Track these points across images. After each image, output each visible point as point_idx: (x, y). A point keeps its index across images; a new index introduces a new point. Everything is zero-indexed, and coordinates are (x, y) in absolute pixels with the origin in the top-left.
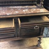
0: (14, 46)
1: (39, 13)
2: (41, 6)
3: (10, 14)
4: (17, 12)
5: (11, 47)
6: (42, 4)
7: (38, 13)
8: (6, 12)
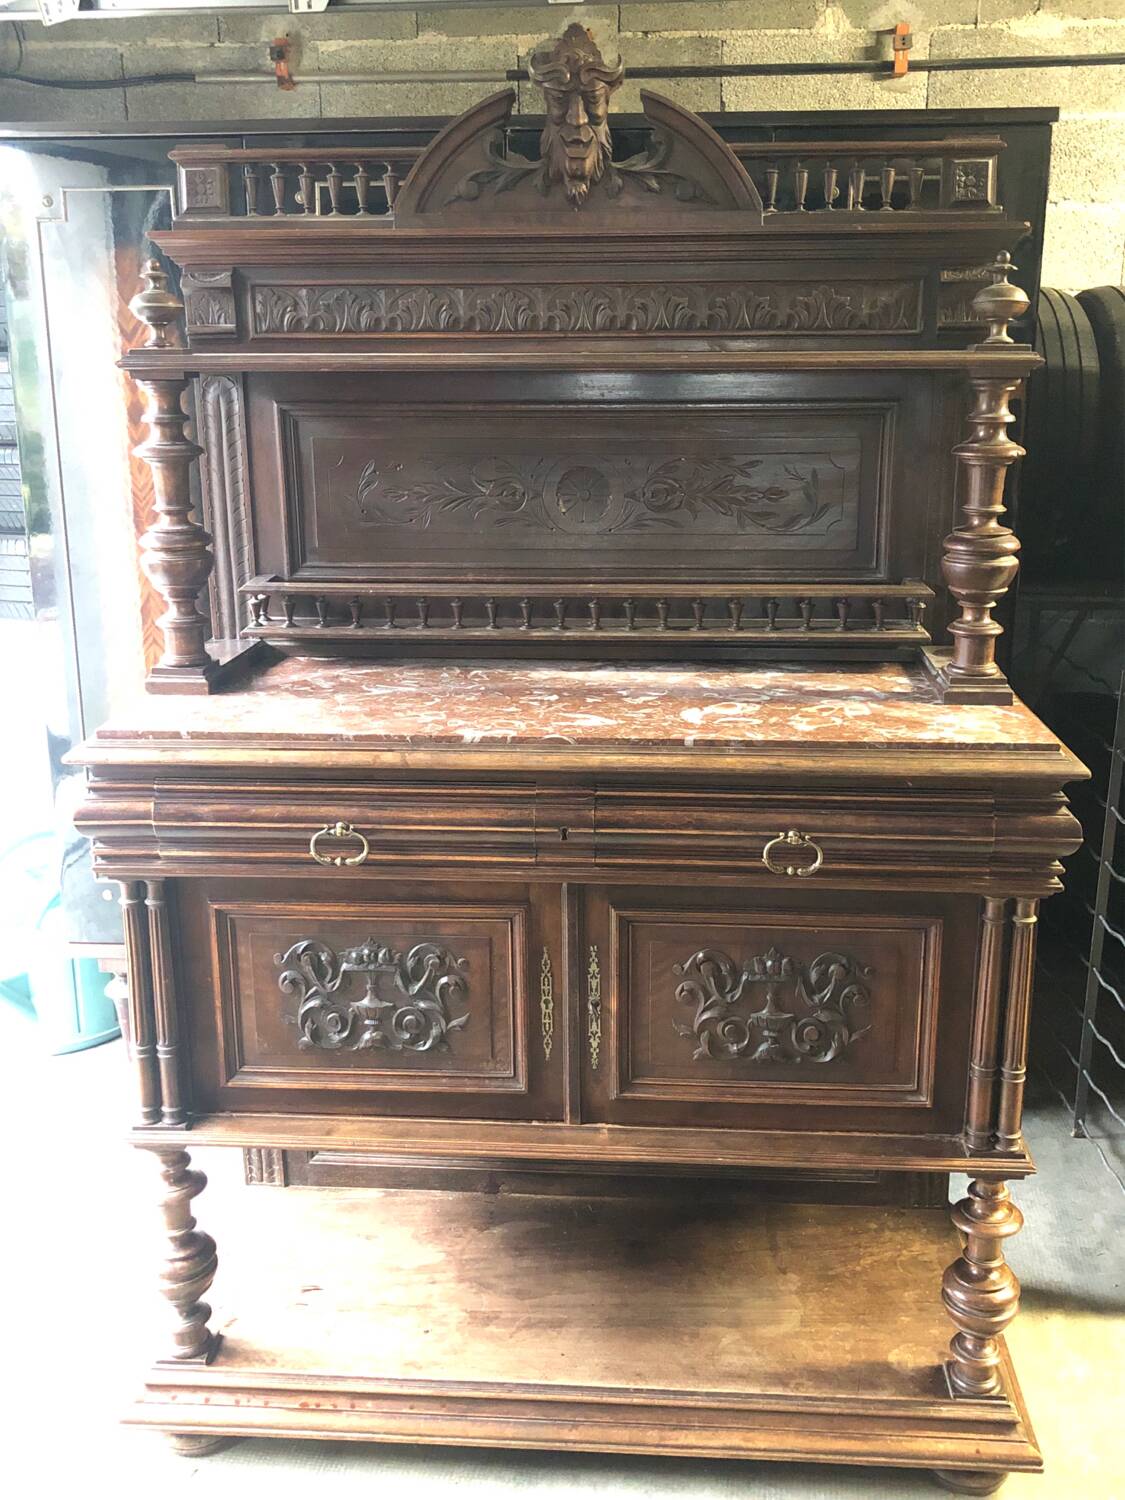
0: (529, 1325)
1: (891, 747)
2: (974, 677)
3: (498, 733)
4: (590, 722)
5: (481, 1319)
6: (979, 639)
7: (872, 746)
8: (452, 714)
